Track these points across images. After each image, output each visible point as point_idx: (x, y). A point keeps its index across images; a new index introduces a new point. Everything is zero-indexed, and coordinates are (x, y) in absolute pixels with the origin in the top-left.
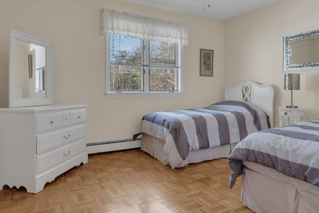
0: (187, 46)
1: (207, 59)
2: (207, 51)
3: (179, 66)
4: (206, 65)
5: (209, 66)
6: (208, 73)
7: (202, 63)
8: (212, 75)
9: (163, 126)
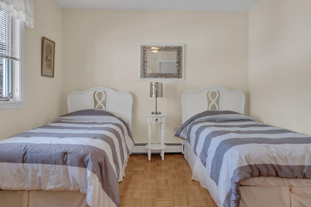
0: (33, 27)
1: (48, 52)
2: (49, 41)
3: (18, 56)
4: (48, 61)
5: (50, 63)
6: (49, 72)
7: (44, 58)
8: (53, 76)
9: (64, 163)
